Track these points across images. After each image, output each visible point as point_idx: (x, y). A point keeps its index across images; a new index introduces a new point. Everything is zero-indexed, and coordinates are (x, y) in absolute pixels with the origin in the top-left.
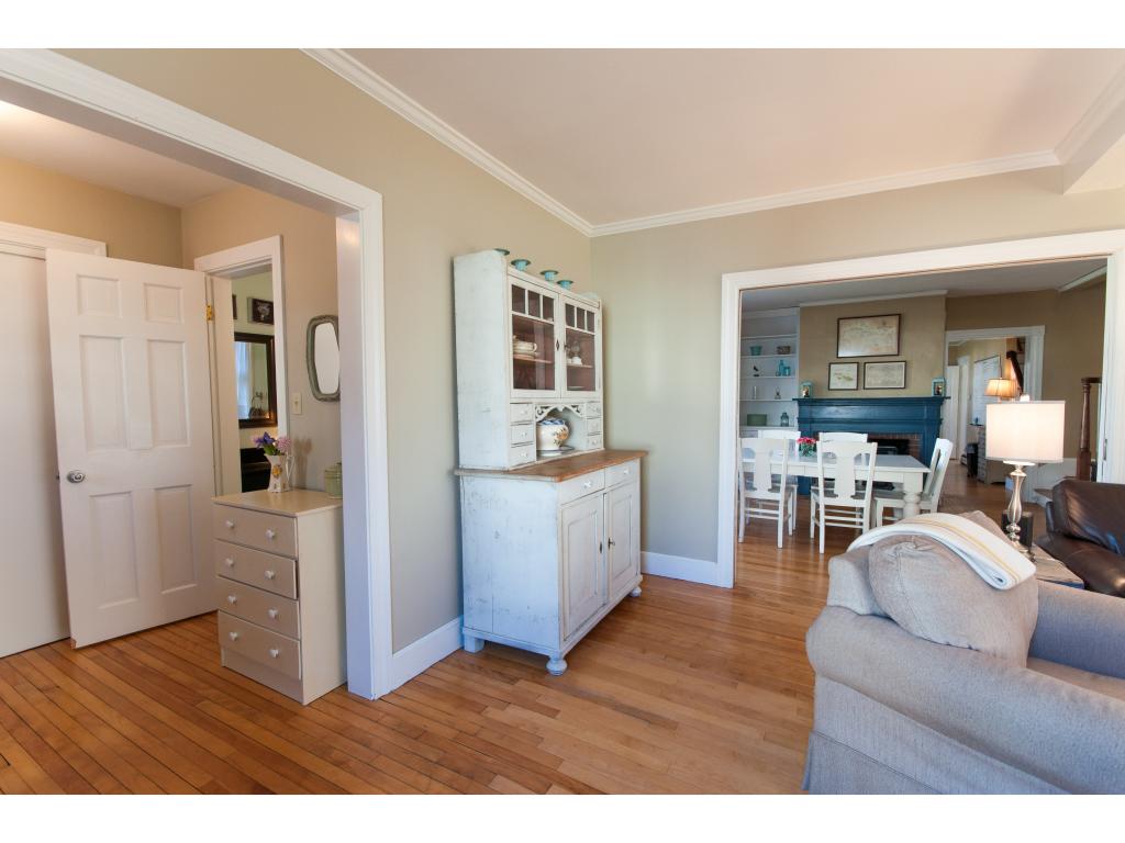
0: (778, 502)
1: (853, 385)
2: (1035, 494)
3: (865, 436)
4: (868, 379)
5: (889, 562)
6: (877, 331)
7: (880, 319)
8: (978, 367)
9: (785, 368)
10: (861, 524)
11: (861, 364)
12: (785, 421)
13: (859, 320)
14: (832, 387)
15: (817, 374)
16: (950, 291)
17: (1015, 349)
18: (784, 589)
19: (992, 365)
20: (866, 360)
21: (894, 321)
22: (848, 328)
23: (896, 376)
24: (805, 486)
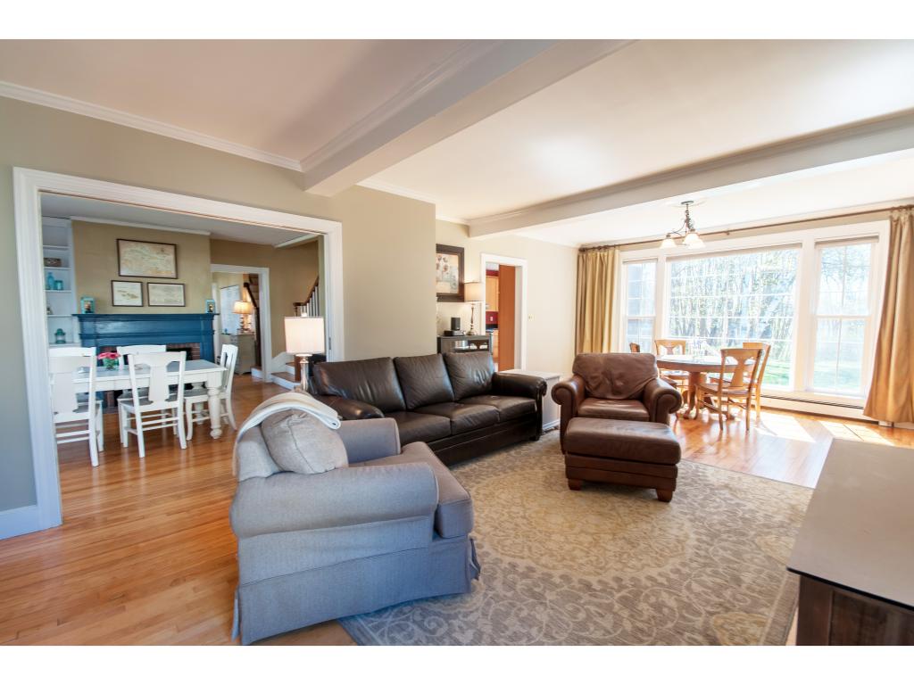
0: (87, 421)
1: (138, 302)
2: (271, 377)
3: (164, 347)
4: (151, 298)
5: (286, 432)
6: (158, 256)
7: (158, 246)
8: (224, 292)
9: (57, 282)
10: (176, 421)
11: (145, 282)
12: (60, 338)
13: (140, 244)
14: (116, 303)
15: (100, 291)
16: (212, 234)
17: (248, 282)
18: (103, 506)
19: (234, 290)
20: (149, 280)
21: (171, 250)
22: (128, 249)
23: (176, 296)
24: (111, 400)
